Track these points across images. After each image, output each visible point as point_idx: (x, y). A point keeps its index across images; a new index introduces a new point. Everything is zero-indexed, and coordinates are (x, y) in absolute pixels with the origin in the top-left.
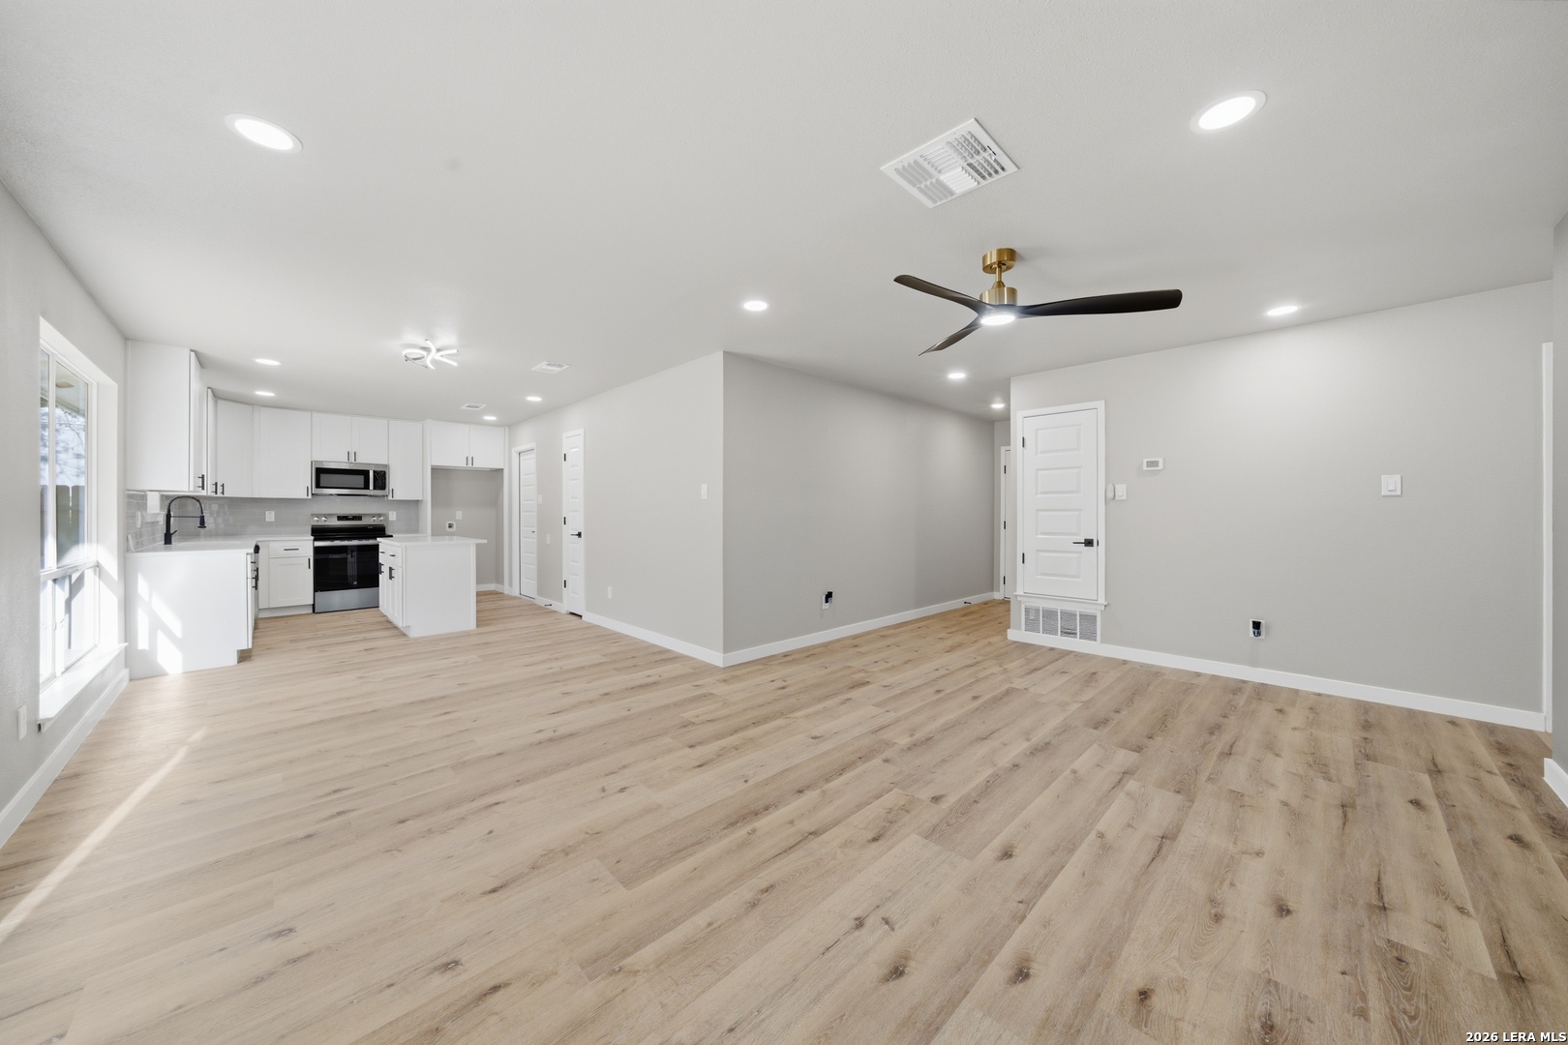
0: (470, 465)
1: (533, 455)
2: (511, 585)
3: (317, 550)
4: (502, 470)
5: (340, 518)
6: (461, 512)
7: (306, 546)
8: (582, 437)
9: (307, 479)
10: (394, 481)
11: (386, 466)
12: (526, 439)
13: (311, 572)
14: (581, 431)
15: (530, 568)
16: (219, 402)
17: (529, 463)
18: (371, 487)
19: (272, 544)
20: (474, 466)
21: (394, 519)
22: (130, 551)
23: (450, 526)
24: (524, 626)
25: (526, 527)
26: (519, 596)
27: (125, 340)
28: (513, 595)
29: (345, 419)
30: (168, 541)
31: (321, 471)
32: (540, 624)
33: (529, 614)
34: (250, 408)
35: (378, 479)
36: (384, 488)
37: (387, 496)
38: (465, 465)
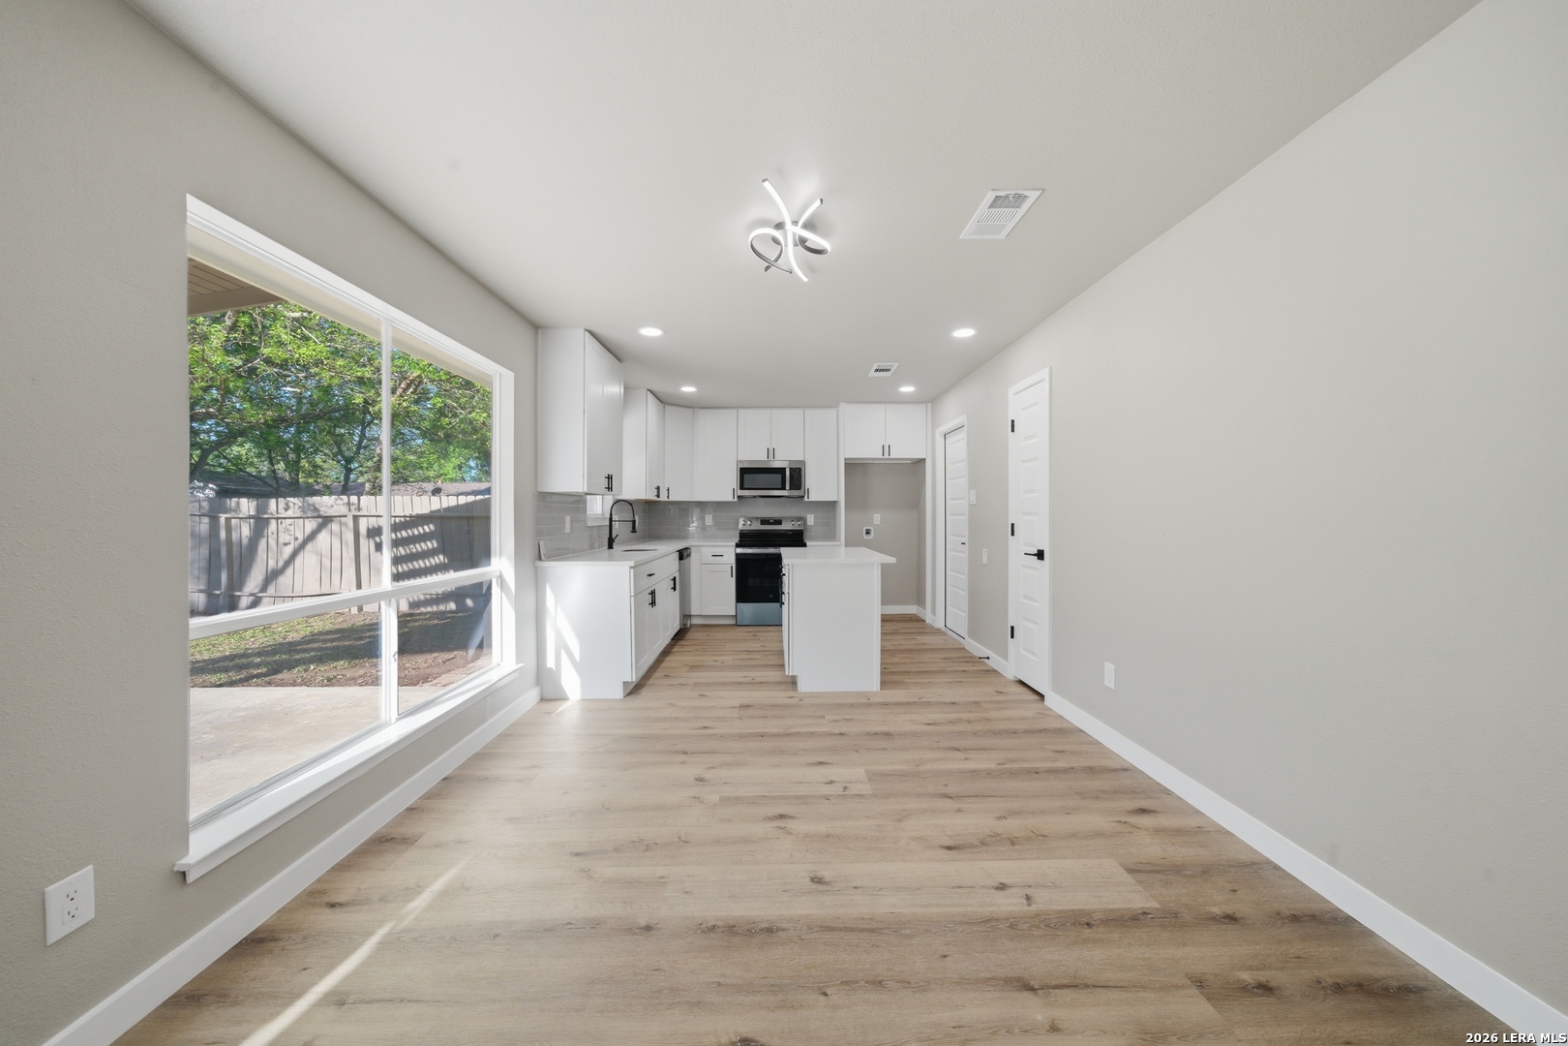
0: (886, 456)
1: (962, 435)
2: (934, 612)
3: (738, 557)
4: (924, 460)
5: (764, 522)
6: (879, 515)
7: (728, 552)
8: (1046, 385)
9: (732, 480)
10: (810, 480)
11: (803, 462)
12: (953, 412)
13: (733, 581)
14: (1045, 373)
15: (959, 593)
16: (666, 407)
17: (958, 445)
18: (788, 487)
19: (703, 550)
20: (891, 456)
21: (812, 524)
22: (540, 559)
23: (868, 532)
24: (948, 700)
25: (952, 535)
26: (944, 629)
27: (536, 327)
28: (937, 626)
29: (766, 412)
30: (610, 546)
31: (744, 472)
32: (973, 699)
33: (957, 671)
34: (691, 410)
35: (794, 477)
36: (799, 488)
37: (803, 497)
38: (881, 457)
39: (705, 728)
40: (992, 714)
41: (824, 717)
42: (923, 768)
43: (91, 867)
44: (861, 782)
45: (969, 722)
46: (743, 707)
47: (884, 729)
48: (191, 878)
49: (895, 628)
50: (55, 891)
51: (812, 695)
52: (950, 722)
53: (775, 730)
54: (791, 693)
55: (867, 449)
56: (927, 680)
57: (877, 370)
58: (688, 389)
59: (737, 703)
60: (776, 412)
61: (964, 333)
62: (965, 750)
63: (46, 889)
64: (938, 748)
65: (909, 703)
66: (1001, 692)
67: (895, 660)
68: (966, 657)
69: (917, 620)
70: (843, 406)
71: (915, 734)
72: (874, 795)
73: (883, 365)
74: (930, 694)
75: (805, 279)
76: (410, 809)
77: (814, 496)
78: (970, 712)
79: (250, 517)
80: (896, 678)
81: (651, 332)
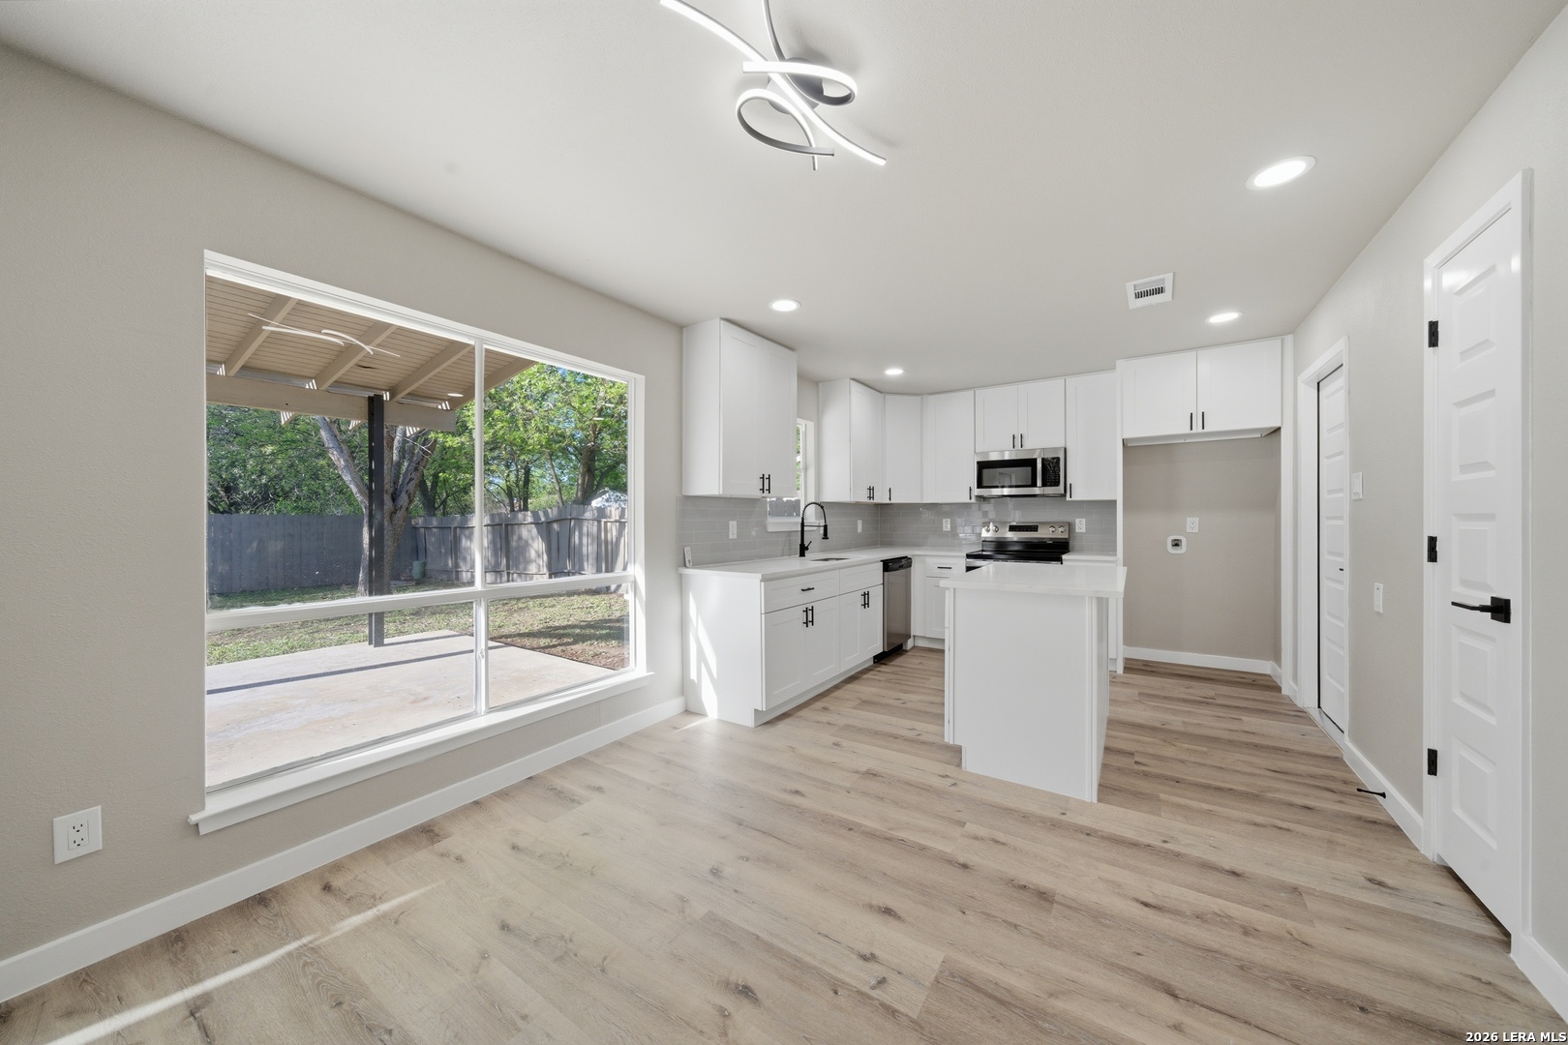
0: (1199, 429)
2: (1298, 678)
4: (1277, 429)
5: (1015, 529)
6: (1195, 518)
7: (958, 564)
8: (1515, 217)
9: (968, 476)
10: (1074, 473)
11: (1063, 451)
12: (1326, 338)
16: (888, 397)
18: (1039, 484)
19: (928, 560)
20: (1206, 430)
21: (1084, 530)
22: (685, 566)
23: (1176, 544)
24: (1228, 863)
25: (1331, 553)
26: (1314, 713)
27: (679, 329)
28: (1300, 704)
29: (1011, 389)
30: (802, 554)
31: (983, 466)
32: (1291, 879)
33: (1291, 805)
34: (918, 398)
35: (1050, 471)
36: (1056, 483)
37: (1064, 495)
38: (1188, 431)
39: (797, 792)
40: (1322, 934)
41: (962, 824)
42: (1060, 1005)
43: (100, 807)
44: (918, 983)
45: (1247, 931)
46: (871, 774)
47: (1044, 881)
48: (203, 831)
49: (1211, 693)
50: (62, 824)
51: (981, 781)
52: (1200, 917)
53: (871, 824)
54: (950, 770)
55: (1164, 421)
56: (1206, 806)
57: (1139, 295)
58: (894, 372)
59: (865, 765)
60: (1022, 387)
61: (1281, 173)
62: (1192, 1001)
63: (55, 819)
64: (1125, 970)
65: (1135, 845)
66: (1380, 884)
67: (1169, 751)
68: (1333, 779)
69: (1269, 685)
70: (1120, 364)
71: (1098, 916)
72: (916, 1025)
73: (1148, 282)
74: (1195, 837)
75: (881, 162)
76: (476, 803)
77: (1079, 494)
78: (1265, 907)
79: (616, 521)
80: (1144, 786)
81: (785, 306)
